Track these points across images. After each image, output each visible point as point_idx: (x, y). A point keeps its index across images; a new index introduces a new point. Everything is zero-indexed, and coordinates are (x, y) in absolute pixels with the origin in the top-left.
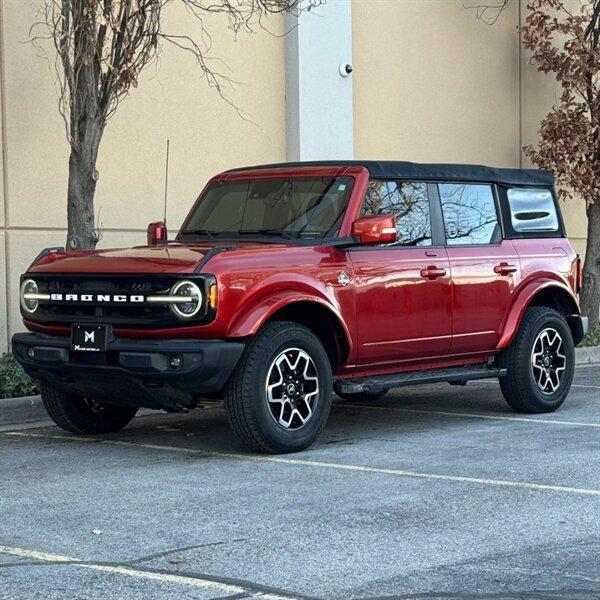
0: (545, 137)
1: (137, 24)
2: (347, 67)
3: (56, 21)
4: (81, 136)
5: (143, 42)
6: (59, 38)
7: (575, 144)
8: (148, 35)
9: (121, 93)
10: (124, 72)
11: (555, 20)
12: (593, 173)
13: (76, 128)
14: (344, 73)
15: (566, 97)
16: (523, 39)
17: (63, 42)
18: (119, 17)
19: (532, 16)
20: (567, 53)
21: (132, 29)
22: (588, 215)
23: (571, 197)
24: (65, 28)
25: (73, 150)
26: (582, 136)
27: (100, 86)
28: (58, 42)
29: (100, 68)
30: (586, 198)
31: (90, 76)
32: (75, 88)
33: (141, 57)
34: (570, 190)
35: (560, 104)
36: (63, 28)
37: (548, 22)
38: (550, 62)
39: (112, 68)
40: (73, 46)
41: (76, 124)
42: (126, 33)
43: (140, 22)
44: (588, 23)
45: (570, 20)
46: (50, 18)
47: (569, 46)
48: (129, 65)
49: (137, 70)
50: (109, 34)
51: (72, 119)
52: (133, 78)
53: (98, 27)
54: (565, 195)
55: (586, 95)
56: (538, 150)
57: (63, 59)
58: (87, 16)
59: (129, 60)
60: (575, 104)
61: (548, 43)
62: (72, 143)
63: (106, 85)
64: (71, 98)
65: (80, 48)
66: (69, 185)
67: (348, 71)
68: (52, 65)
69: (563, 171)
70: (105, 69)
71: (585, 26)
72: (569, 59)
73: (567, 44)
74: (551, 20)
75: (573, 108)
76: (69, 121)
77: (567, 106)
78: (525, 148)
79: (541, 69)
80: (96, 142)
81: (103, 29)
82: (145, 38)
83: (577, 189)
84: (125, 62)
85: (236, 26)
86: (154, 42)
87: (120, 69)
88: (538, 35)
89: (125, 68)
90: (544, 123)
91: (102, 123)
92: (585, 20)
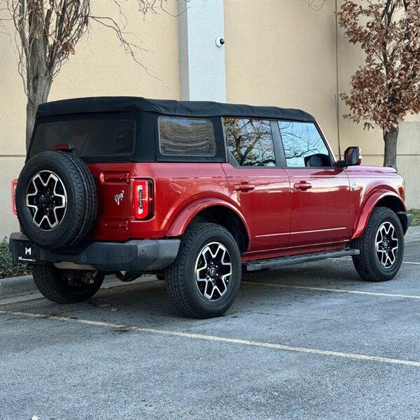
0: (355, 87)
1: (74, 9)
2: (221, 40)
3: (15, 6)
4: (35, 90)
5: (78, 22)
6: (18, 19)
7: (376, 91)
8: (82, 16)
9: (63, 59)
10: (65, 43)
11: (361, 7)
12: (388, 111)
13: (31, 84)
14: (219, 44)
15: (369, 60)
16: (339, 21)
17: (20, 22)
18: (61, 4)
19: (345, 5)
20: (368, 30)
21: (70, 13)
22: (385, 140)
23: (373, 128)
24: (22, 11)
25: (29, 100)
26: (381, 86)
27: (48, 54)
28: (17, 22)
29: (48, 41)
30: (383, 128)
31: (40, 46)
32: (30, 55)
33: (77, 33)
34: (373, 122)
35: (365, 64)
36: (20, 12)
37: (356, 8)
38: (357, 36)
39: (56, 40)
40: (28, 24)
41: (31, 81)
42: (66, 15)
43: (75, 7)
44: (383, 9)
45: (371, 7)
46: (10, 5)
47: (370, 25)
48: (68, 38)
49: (74, 42)
50: (54, 17)
51: (28, 77)
52: (71, 47)
53: (46, 12)
54: (369, 127)
55: (382, 58)
56: (350, 95)
57: (21, 34)
58: (37, 3)
59: (68, 35)
60: (375, 64)
61: (355, 23)
62: (28, 95)
63: (52, 53)
64: (27, 63)
65: (33, 27)
66: (27, 125)
67: (222, 43)
68: (13, 38)
69: (367, 110)
70: (51, 42)
71: (381, 10)
72: (370, 33)
73: (368, 23)
74: (358, 7)
75: (374, 67)
76: (26, 79)
77: (370, 65)
78: (341, 95)
79: (351, 41)
80: (46, 93)
81: (49, 12)
82: (79, 19)
83: (378, 122)
84: (65, 37)
85: (145, 10)
86: (86, 22)
87: (62, 41)
88: (349, 17)
89: (65, 41)
90: (353, 78)
91: (50, 80)
92: (382, 7)
